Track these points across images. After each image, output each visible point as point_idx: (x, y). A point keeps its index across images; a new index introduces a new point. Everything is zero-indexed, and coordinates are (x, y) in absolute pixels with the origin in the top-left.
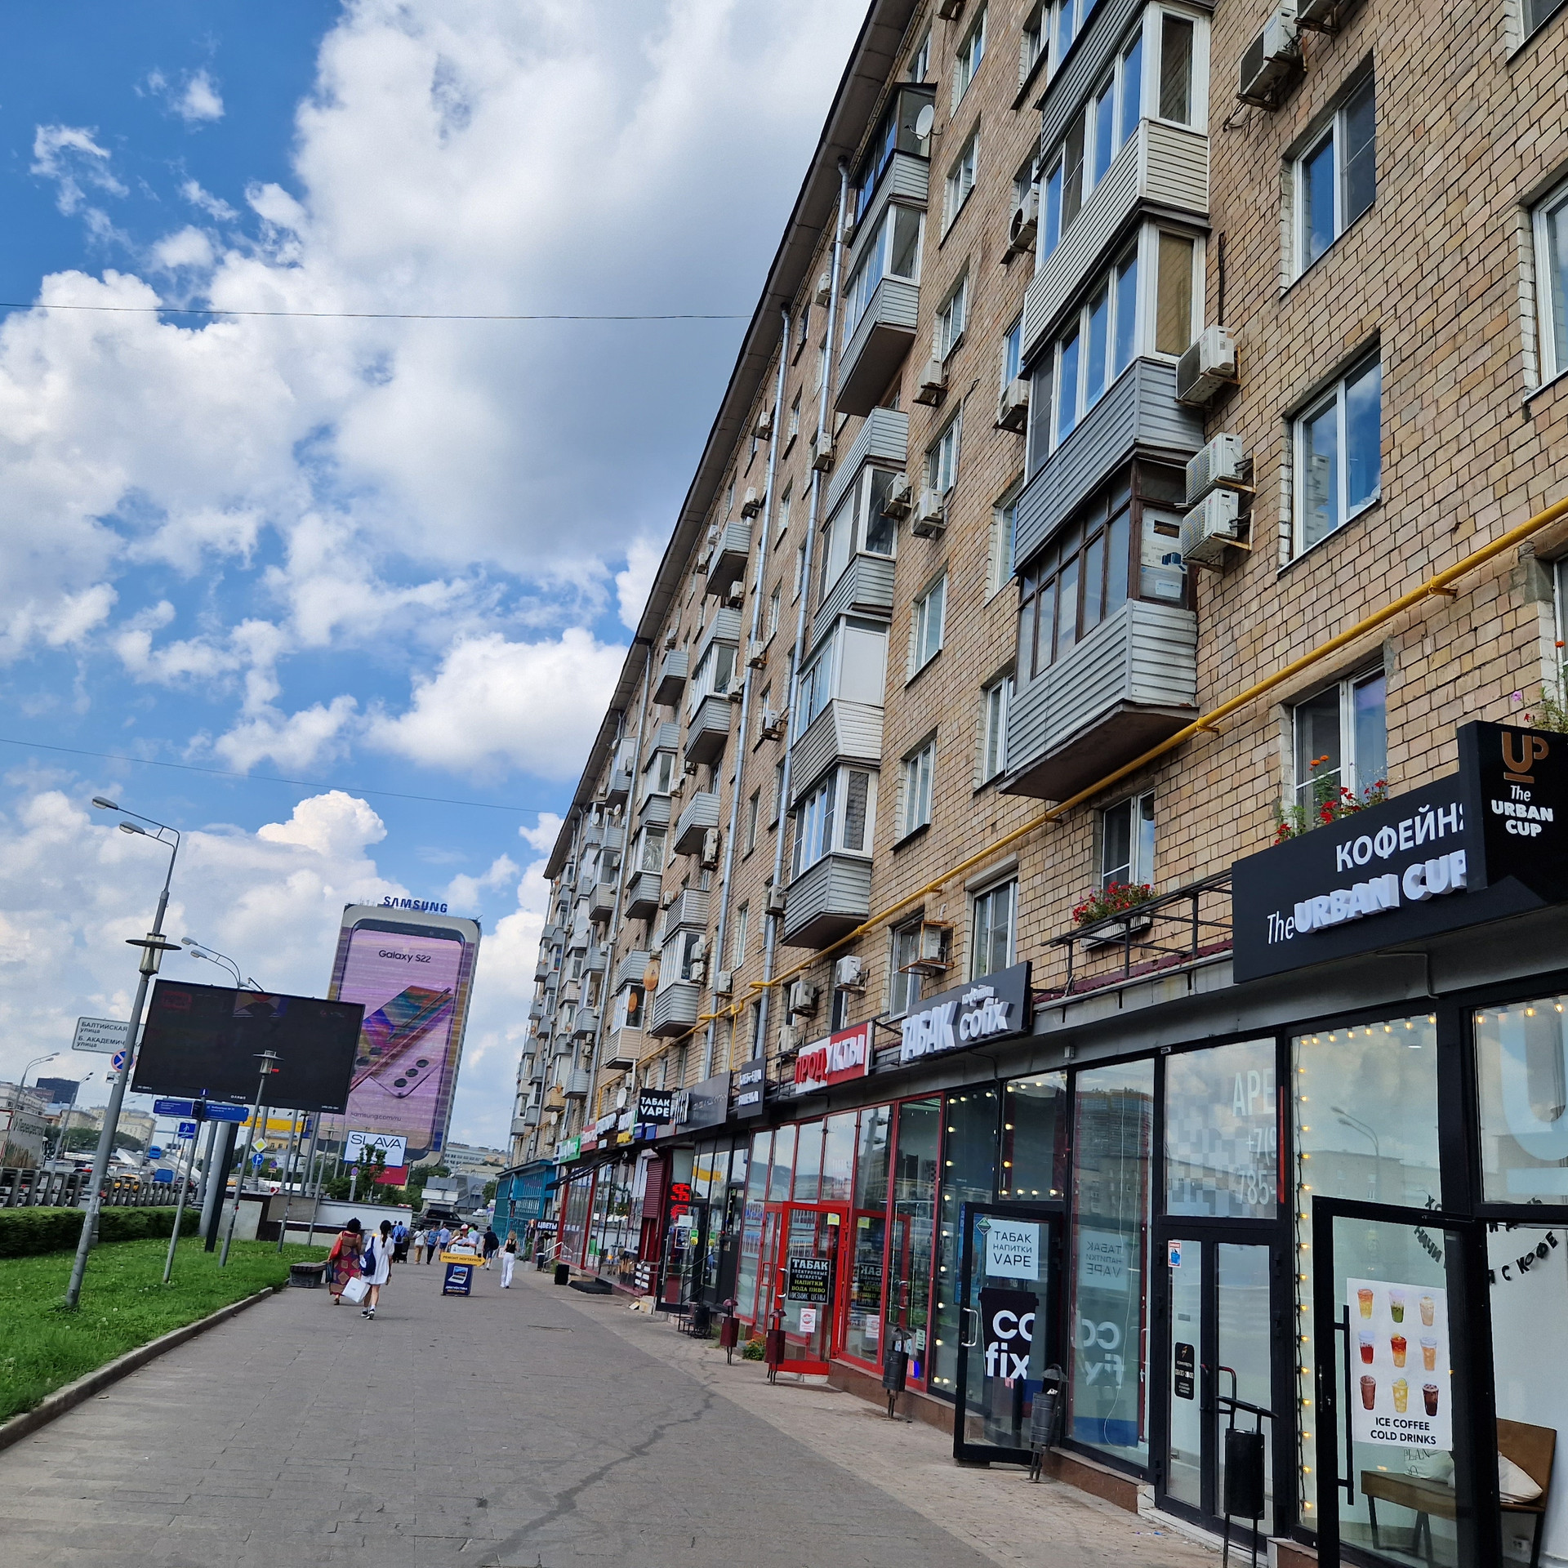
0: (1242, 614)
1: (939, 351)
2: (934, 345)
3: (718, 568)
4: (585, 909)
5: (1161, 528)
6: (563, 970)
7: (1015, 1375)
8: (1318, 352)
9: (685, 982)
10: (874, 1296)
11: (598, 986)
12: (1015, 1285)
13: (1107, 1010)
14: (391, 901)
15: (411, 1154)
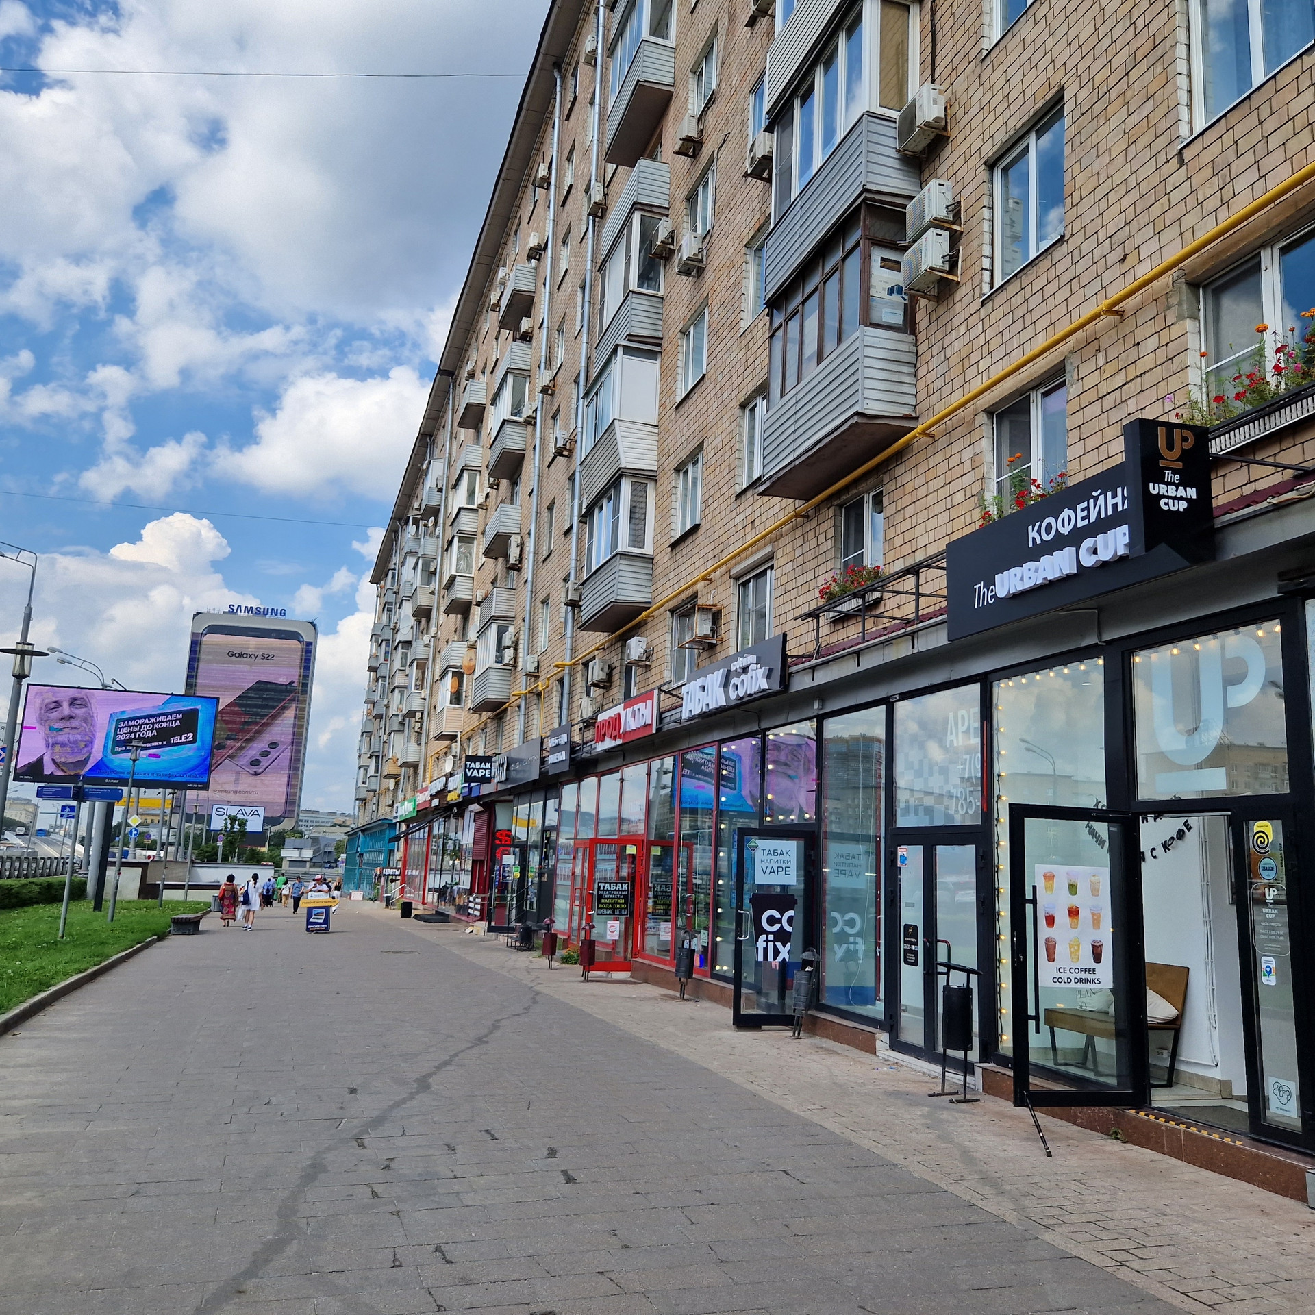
0: (953, 336)
1: (694, 107)
2: (689, 102)
3: (508, 307)
4: (408, 609)
5: (887, 264)
6: (392, 661)
7: (779, 959)
8: (1014, 107)
9: (499, 665)
10: (666, 907)
11: (423, 673)
12: (778, 890)
13: (848, 668)
14: (235, 608)
15: (268, 821)
